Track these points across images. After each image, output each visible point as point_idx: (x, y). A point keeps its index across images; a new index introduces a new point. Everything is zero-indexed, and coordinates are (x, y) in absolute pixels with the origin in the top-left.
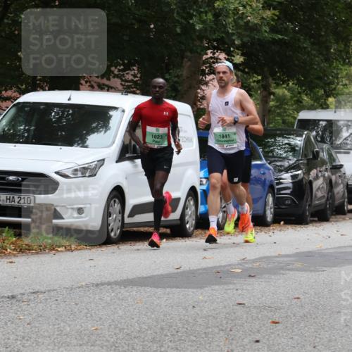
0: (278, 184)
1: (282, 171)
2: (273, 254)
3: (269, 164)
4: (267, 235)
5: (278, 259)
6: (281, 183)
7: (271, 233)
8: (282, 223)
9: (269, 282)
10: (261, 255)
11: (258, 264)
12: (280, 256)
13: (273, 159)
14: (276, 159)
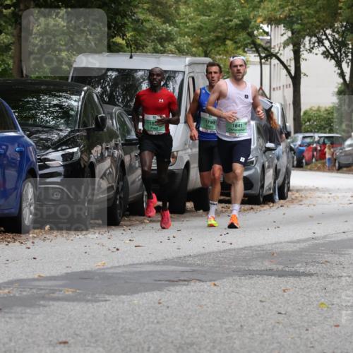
0: (42, 168)
1: (48, 148)
2: (31, 276)
3: (29, 136)
4: (24, 246)
5: (37, 283)
6: (48, 167)
7: (29, 244)
8: (47, 227)
9: (22, 318)
10: (12, 278)
11: (6, 291)
12: (40, 278)
13: (35, 129)
14: (40, 129)
